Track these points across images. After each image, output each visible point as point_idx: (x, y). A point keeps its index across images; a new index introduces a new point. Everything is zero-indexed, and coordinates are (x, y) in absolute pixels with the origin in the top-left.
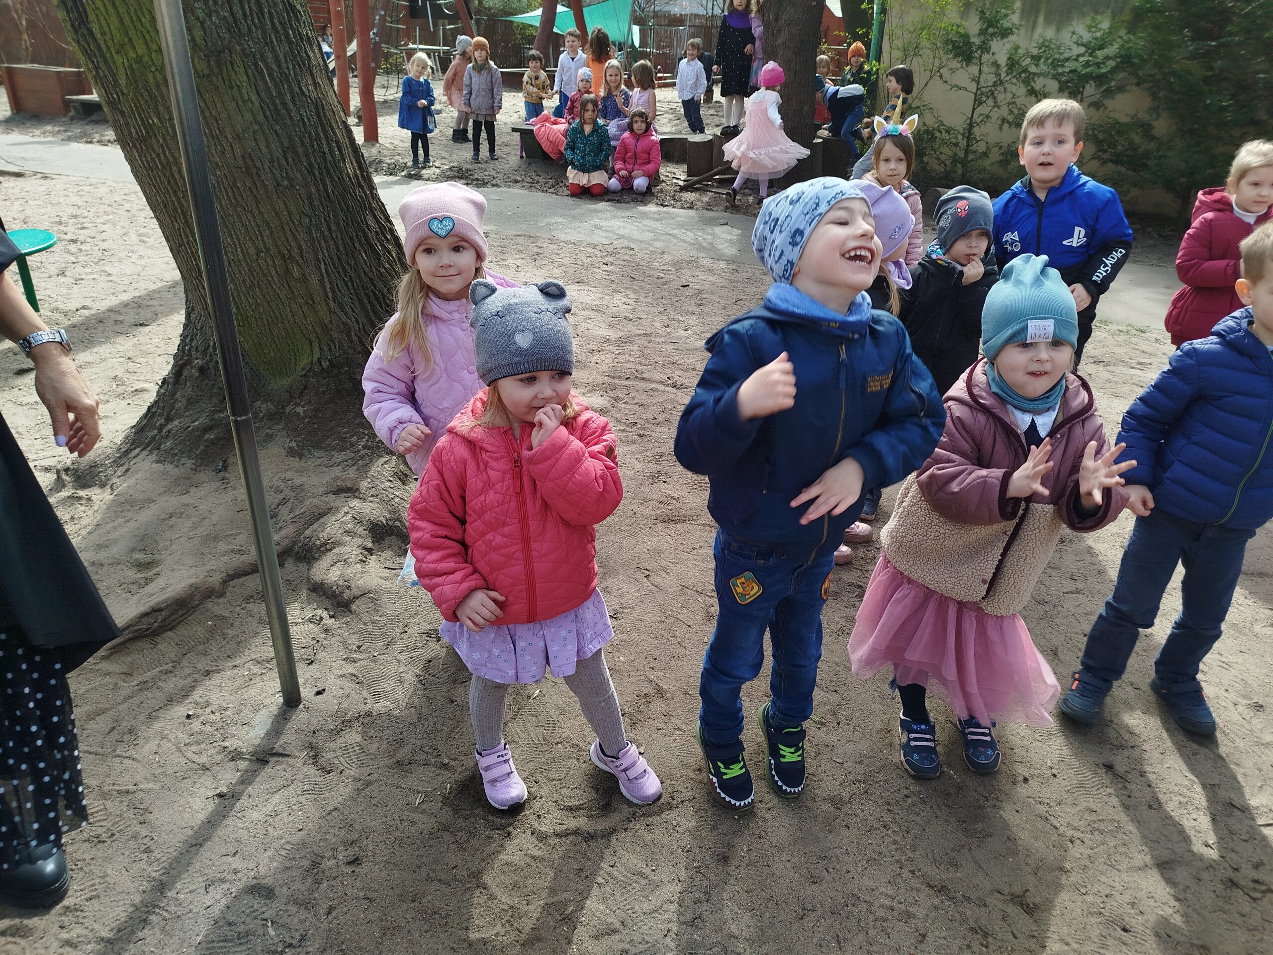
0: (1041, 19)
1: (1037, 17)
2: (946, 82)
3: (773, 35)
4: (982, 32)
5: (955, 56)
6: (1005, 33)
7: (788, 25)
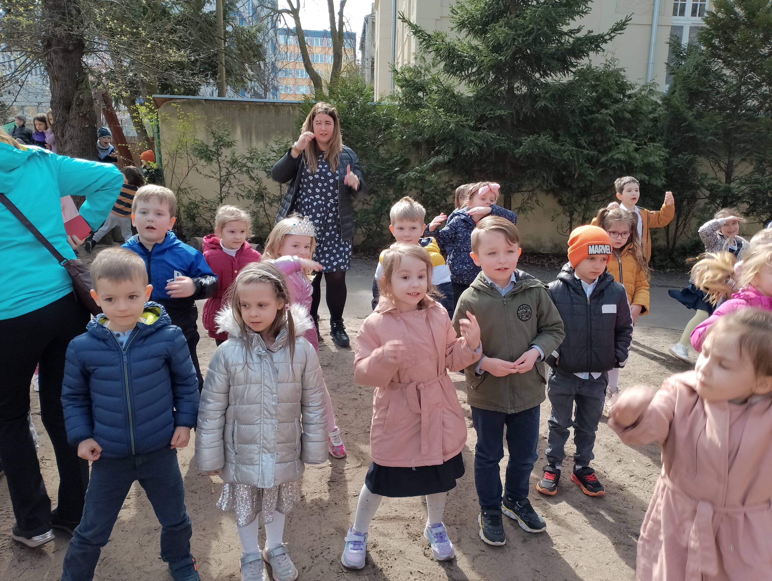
0: (254, 137)
1: (251, 136)
2: (201, 173)
3: (61, 145)
4: (215, 144)
5: (202, 158)
6: (229, 145)
7: (71, 139)
